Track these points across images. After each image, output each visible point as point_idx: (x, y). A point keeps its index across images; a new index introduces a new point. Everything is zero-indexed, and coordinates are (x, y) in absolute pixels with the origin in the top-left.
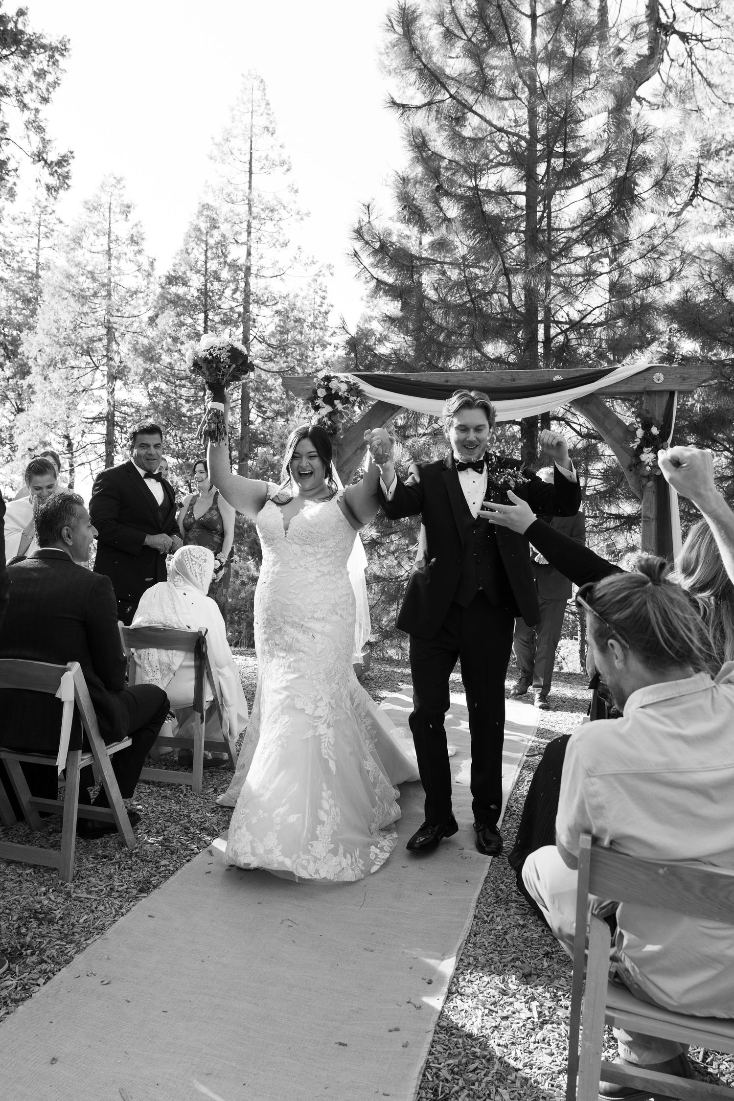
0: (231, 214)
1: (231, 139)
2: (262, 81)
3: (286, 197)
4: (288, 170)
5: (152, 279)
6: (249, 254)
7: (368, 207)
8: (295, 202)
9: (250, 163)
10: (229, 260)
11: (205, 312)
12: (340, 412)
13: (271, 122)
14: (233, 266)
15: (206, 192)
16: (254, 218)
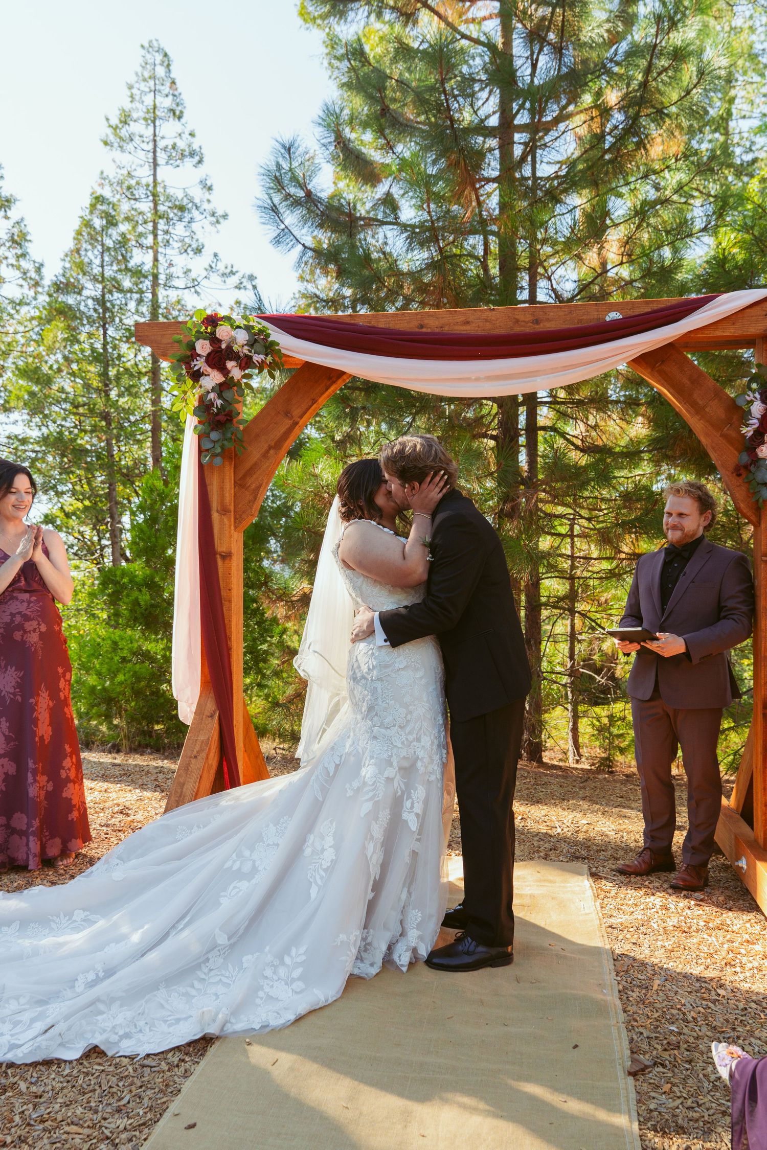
0: (133, 212)
1: (132, 123)
2: (166, 55)
3: (198, 194)
4: (200, 162)
5: (40, 289)
6: (156, 260)
7: (289, 150)
8: (209, 201)
9: (155, 152)
10: (132, 264)
11: (104, 326)
12: (238, 384)
13: (178, 105)
14: (137, 273)
15: (102, 185)
16: (160, 217)
